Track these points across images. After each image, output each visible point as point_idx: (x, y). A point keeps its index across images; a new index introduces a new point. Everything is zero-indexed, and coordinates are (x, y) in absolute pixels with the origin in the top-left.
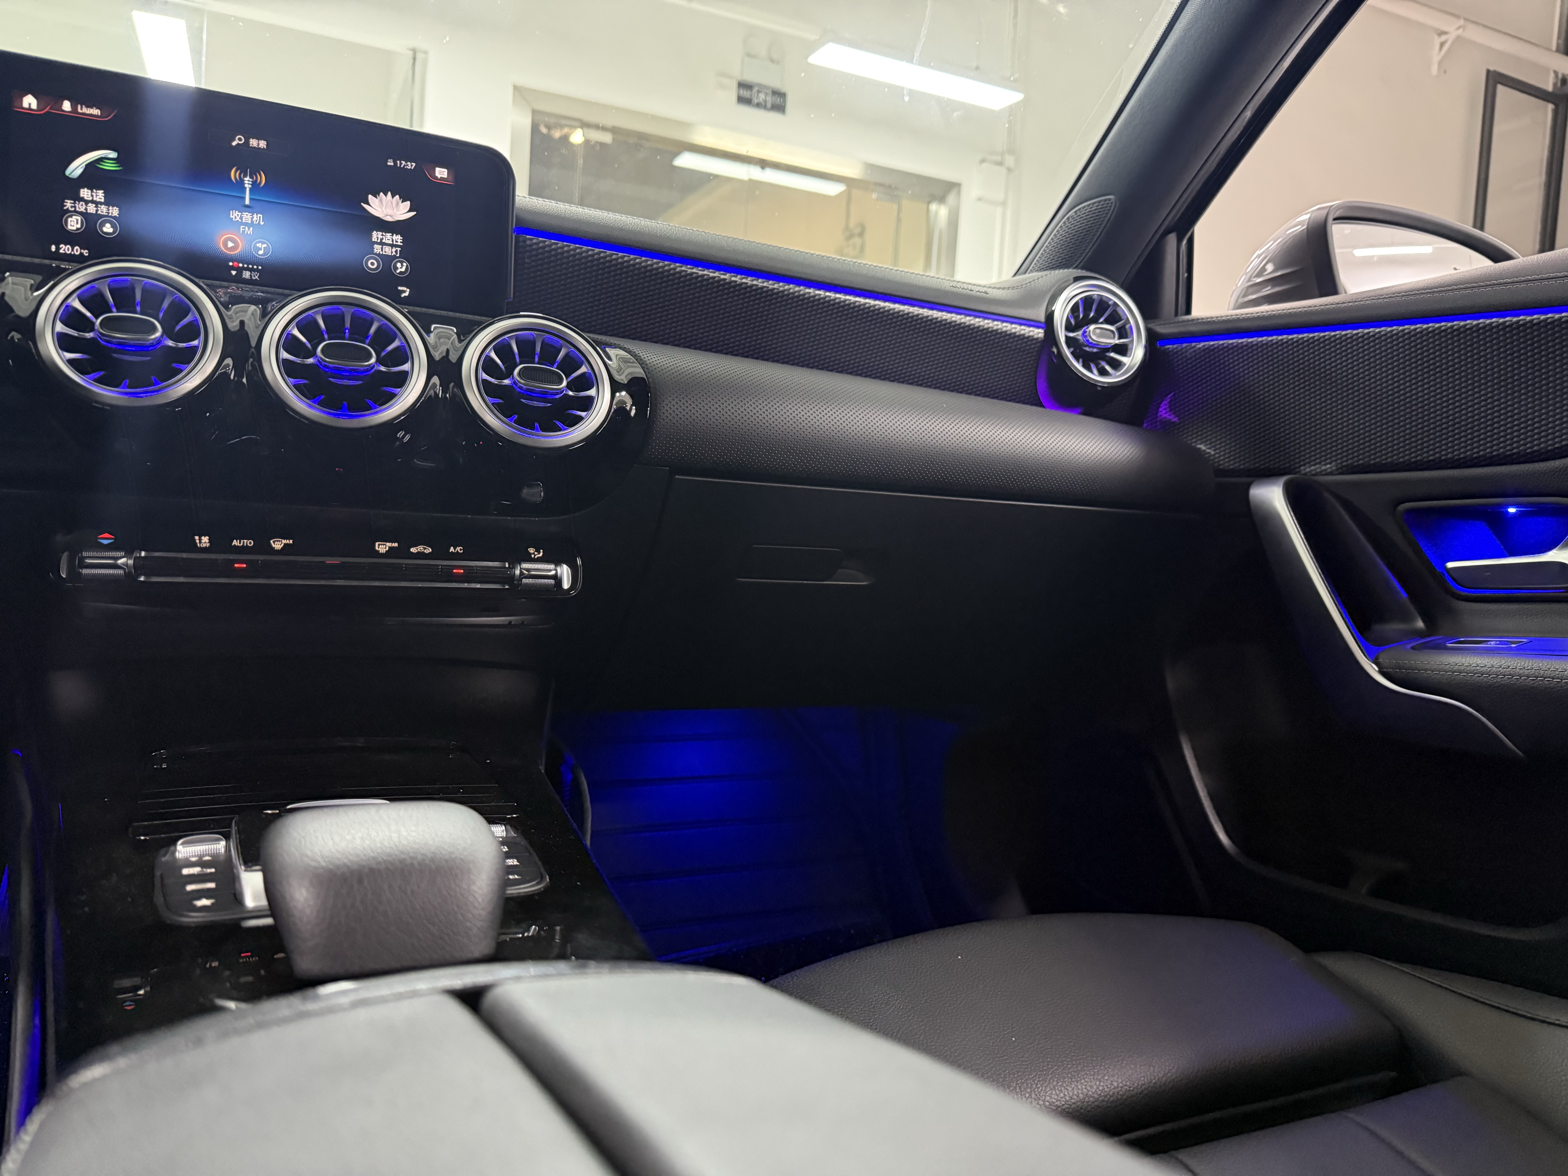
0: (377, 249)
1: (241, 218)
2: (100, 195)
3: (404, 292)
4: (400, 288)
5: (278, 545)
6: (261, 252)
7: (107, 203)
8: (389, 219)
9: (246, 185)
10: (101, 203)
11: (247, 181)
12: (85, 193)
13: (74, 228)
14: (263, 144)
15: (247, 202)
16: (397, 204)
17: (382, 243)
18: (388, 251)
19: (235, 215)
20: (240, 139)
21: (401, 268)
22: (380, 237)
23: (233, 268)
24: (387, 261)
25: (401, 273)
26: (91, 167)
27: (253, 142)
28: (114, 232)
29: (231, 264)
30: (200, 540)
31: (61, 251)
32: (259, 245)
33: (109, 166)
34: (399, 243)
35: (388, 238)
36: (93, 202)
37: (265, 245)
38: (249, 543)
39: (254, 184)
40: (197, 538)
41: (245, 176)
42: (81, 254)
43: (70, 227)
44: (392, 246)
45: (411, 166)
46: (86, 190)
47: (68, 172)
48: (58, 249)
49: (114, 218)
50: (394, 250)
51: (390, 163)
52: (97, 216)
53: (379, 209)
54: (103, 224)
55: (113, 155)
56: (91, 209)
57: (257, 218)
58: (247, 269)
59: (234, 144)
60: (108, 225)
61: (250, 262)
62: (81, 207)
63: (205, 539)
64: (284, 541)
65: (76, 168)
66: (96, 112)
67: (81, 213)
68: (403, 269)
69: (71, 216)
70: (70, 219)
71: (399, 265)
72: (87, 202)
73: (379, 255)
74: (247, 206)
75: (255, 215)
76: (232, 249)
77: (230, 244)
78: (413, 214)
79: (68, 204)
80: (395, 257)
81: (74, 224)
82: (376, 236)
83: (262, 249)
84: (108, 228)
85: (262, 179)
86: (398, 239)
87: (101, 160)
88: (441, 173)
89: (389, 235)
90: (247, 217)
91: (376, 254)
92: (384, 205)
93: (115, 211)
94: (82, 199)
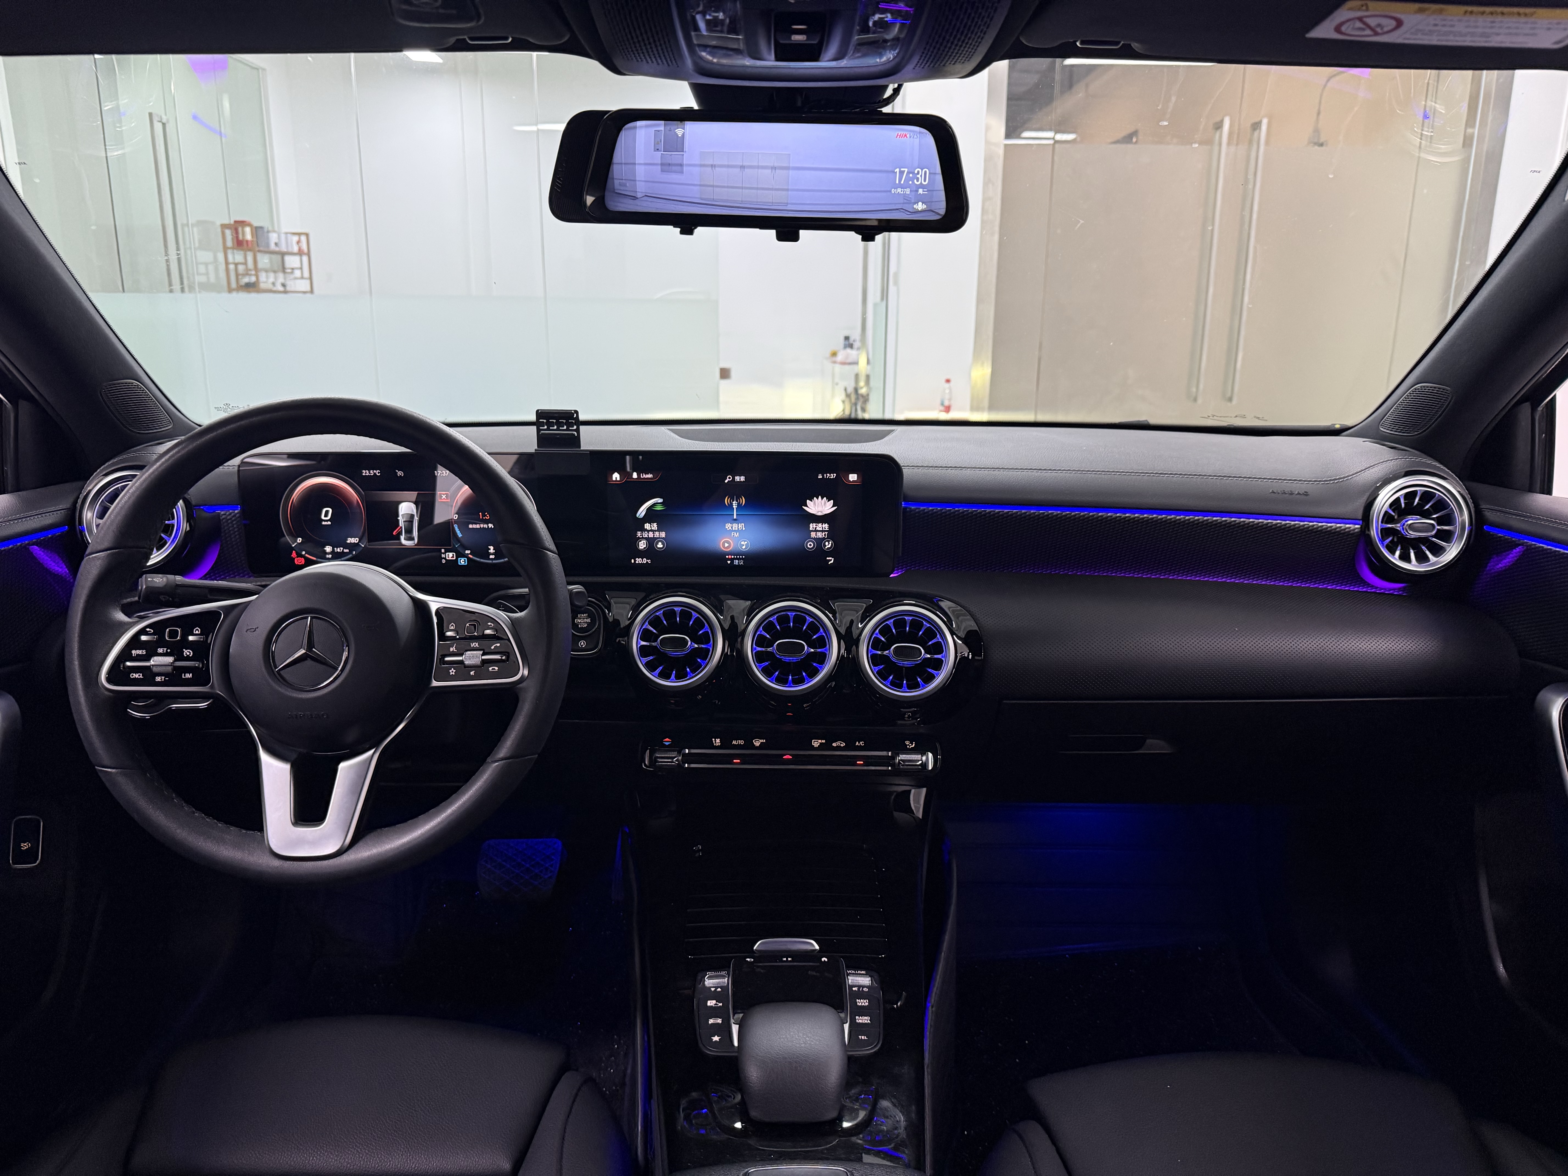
0: (813, 535)
1: (732, 528)
2: (655, 526)
3: (831, 560)
4: (828, 558)
5: (757, 743)
6: (744, 547)
7: (659, 530)
8: (820, 514)
9: (734, 507)
10: (655, 531)
11: (735, 504)
12: (647, 526)
13: (643, 548)
14: (743, 479)
15: (735, 517)
16: (825, 503)
17: (816, 531)
18: (820, 535)
19: (728, 526)
20: (729, 478)
21: (828, 545)
22: (814, 526)
23: (729, 559)
24: (820, 541)
25: (828, 548)
26: (649, 509)
27: (737, 478)
28: (663, 547)
29: (727, 557)
30: (715, 741)
31: (637, 562)
32: (743, 543)
33: (659, 508)
34: (827, 529)
35: (820, 527)
36: (651, 530)
37: (746, 543)
38: (741, 742)
39: (739, 505)
40: (713, 740)
41: (733, 501)
42: (647, 562)
43: (640, 548)
44: (822, 531)
45: (833, 476)
46: (647, 524)
47: (637, 515)
48: (635, 561)
49: (663, 538)
50: (823, 534)
51: (820, 477)
52: (654, 539)
53: (813, 509)
54: (657, 543)
55: (660, 500)
56: (651, 535)
57: (741, 526)
58: (737, 559)
59: (726, 481)
60: (660, 543)
61: (737, 554)
62: (645, 535)
63: (718, 740)
64: (761, 741)
65: (642, 512)
66: (650, 476)
67: (646, 538)
68: (830, 546)
69: (640, 541)
70: (640, 543)
71: (827, 543)
72: (649, 531)
73: (814, 539)
74: (735, 520)
75: (740, 525)
76: (728, 547)
77: (726, 545)
78: (835, 508)
79: (639, 534)
80: (824, 539)
81: (642, 545)
82: (812, 526)
83: (744, 545)
84: (660, 545)
85: (743, 501)
86: (826, 526)
87: (654, 505)
88: (853, 477)
89: (820, 525)
90: (735, 526)
91: (812, 538)
92: (817, 505)
93: (663, 535)
94: (646, 530)
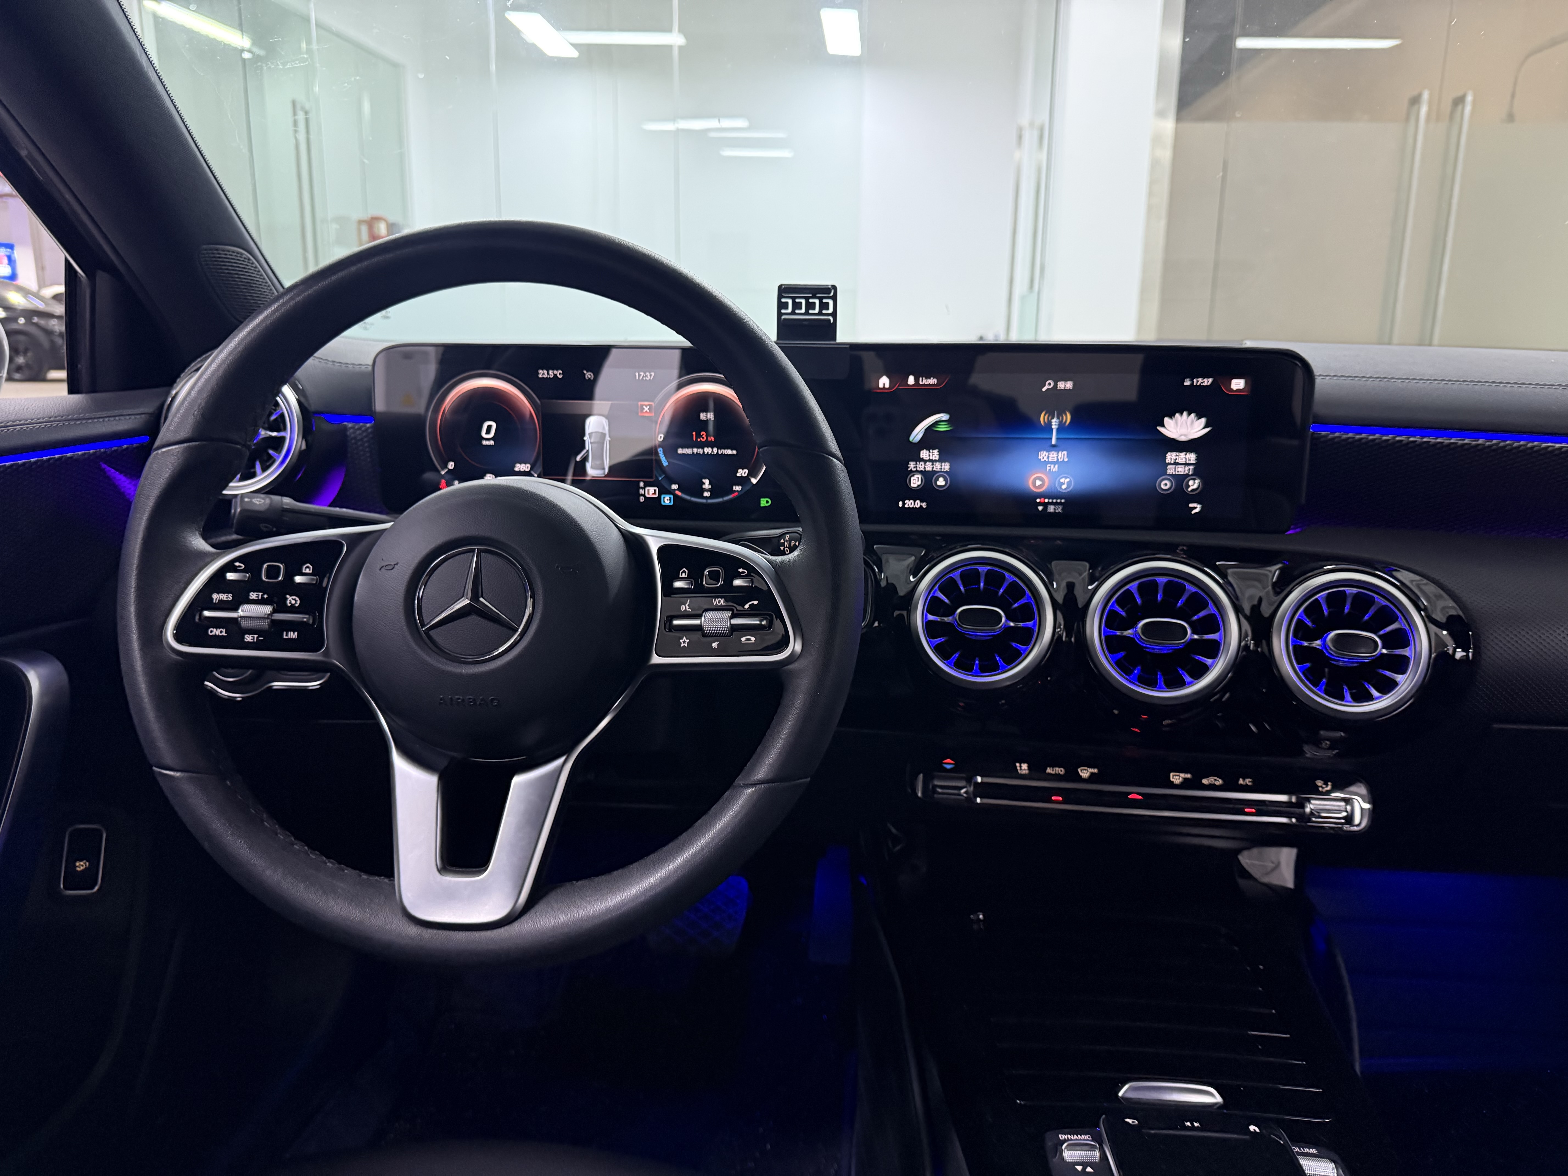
0: (1171, 470)
1: (1048, 457)
2: (935, 454)
3: (1195, 508)
4: (1191, 505)
5: (1085, 773)
6: (1064, 487)
7: (941, 460)
8: (1183, 439)
9: (1053, 427)
10: (936, 461)
11: (1055, 423)
12: (924, 454)
13: (916, 485)
14: (1069, 385)
15: (1054, 442)
16: (1192, 423)
17: (1176, 464)
18: (1181, 470)
19: (1043, 455)
20: (1050, 384)
21: (1194, 485)
22: (1174, 458)
23: (1040, 504)
24: (1181, 479)
25: (1193, 490)
26: (929, 430)
27: (1061, 385)
28: (946, 484)
29: (1038, 500)
30: (1021, 767)
31: (906, 506)
32: (1062, 480)
33: (943, 428)
34: (1192, 462)
35: (1182, 457)
36: (930, 460)
37: (1068, 480)
38: (1060, 771)
39: (1061, 424)
40: (1018, 765)
41: (1053, 418)
42: (921, 506)
43: (912, 485)
44: (1186, 464)
45: (1207, 382)
46: (925, 451)
47: (911, 439)
48: (904, 504)
49: (946, 472)
50: (1187, 468)
51: (1187, 383)
52: (933, 472)
53: (1174, 431)
54: (937, 479)
55: (944, 417)
56: (929, 467)
57: (1063, 455)
58: (1052, 503)
59: (1044, 389)
60: (941, 479)
61: (1054, 497)
62: (921, 466)
63: (1025, 766)
64: (1090, 770)
65: (917, 434)
66: (933, 381)
67: (921, 472)
68: (1195, 486)
69: (913, 476)
70: (912, 478)
71: (1191, 483)
72: (925, 461)
73: (1172, 475)
74: (1054, 446)
75: (1060, 453)
76: (1040, 486)
77: (1038, 483)
78: (1208, 430)
79: (912, 465)
80: (1187, 475)
81: (916, 481)
82: (1171, 457)
83: (1065, 484)
84: (941, 482)
85: (1068, 418)
86: (1192, 457)
87: (937, 423)
88: (1238, 384)
89: (1183, 454)
90: (1053, 456)
91: (1169, 475)
92: (1179, 425)
93: (946, 467)
94: (922, 460)
